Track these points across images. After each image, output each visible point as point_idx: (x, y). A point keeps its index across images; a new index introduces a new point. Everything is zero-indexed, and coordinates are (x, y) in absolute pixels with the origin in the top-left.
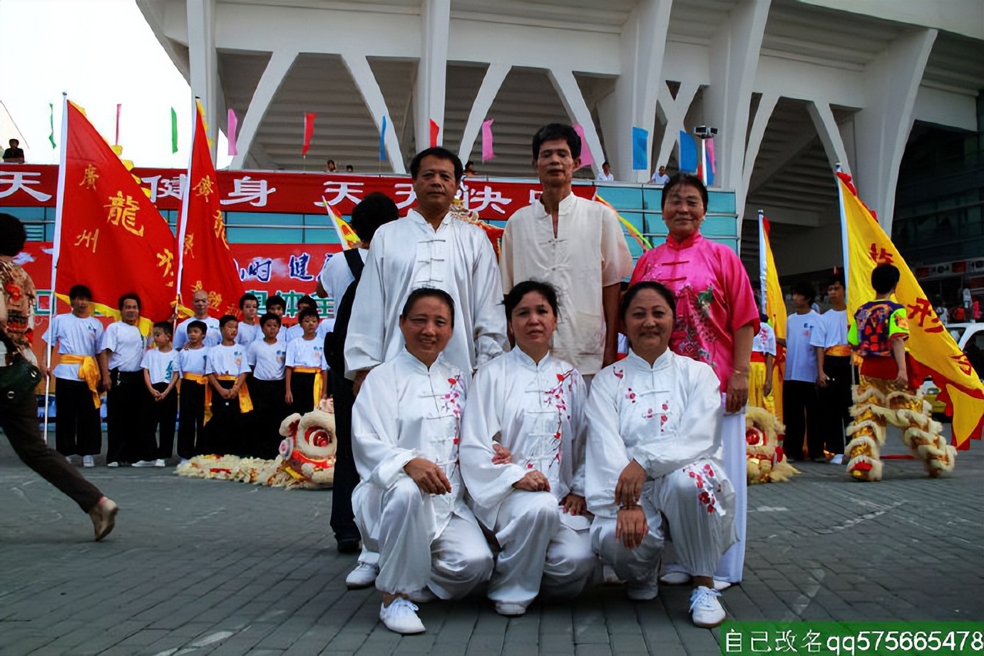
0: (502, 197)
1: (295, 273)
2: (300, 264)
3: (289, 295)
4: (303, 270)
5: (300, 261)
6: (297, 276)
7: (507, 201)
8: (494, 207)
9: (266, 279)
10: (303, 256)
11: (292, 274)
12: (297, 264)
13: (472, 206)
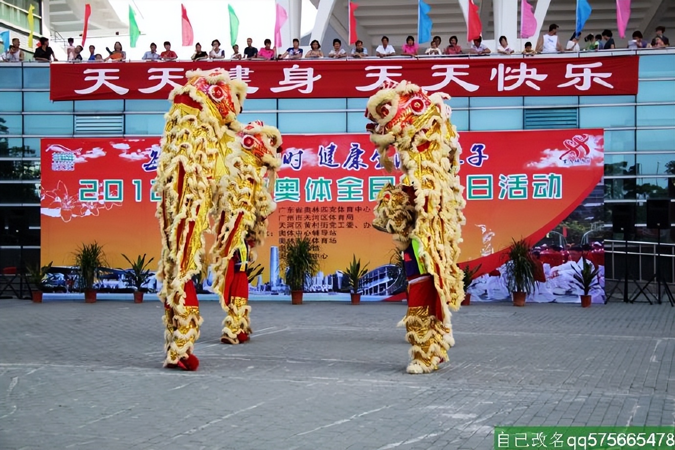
0: (537, 74)
1: (323, 161)
2: (328, 154)
3: (318, 182)
4: (330, 159)
5: (327, 151)
6: (324, 164)
7: (542, 77)
8: (529, 83)
9: (297, 168)
10: (330, 146)
11: (321, 163)
12: (325, 153)
13: (507, 83)
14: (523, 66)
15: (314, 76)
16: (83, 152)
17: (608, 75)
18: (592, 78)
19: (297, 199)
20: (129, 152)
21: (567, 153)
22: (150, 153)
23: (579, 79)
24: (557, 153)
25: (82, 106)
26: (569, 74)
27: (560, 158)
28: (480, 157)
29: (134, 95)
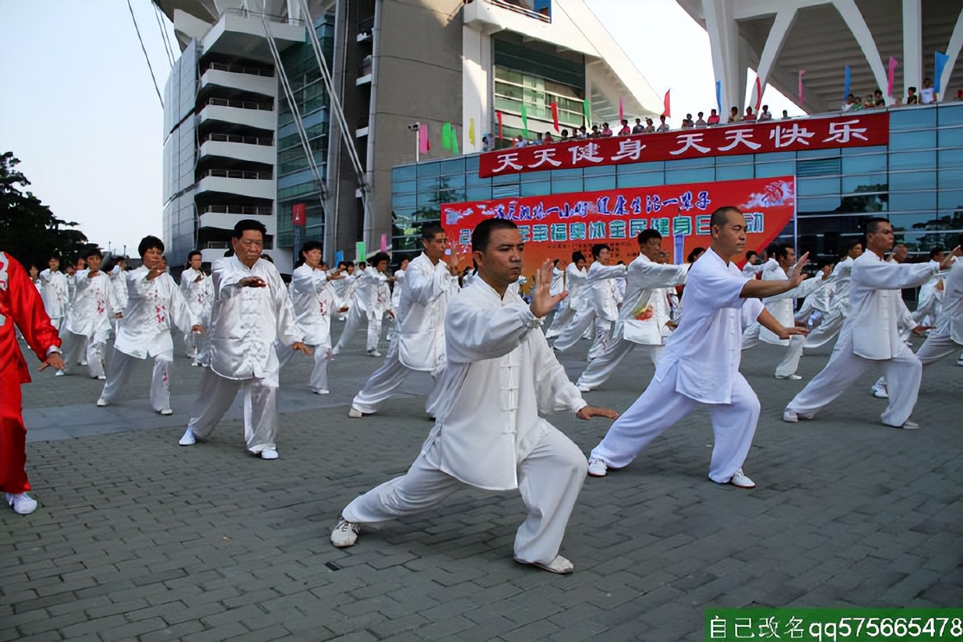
0: (808, 131)
3: (597, 225)
4: (605, 208)
5: (603, 202)
6: (601, 212)
7: (811, 135)
8: (800, 140)
9: (584, 215)
10: (604, 198)
11: (599, 211)
13: (782, 141)
14: (795, 126)
15: (641, 146)
16: (462, 212)
17: (863, 130)
18: (851, 133)
19: (583, 236)
20: (486, 210)
21: (767, 196)
22: (497, 210)
23: (840, 135)
24: (760, 196)
25: (497, 180)
26: (832, 131)
27: (763, 200)
28: (705, 202)
29: (526, 169)
